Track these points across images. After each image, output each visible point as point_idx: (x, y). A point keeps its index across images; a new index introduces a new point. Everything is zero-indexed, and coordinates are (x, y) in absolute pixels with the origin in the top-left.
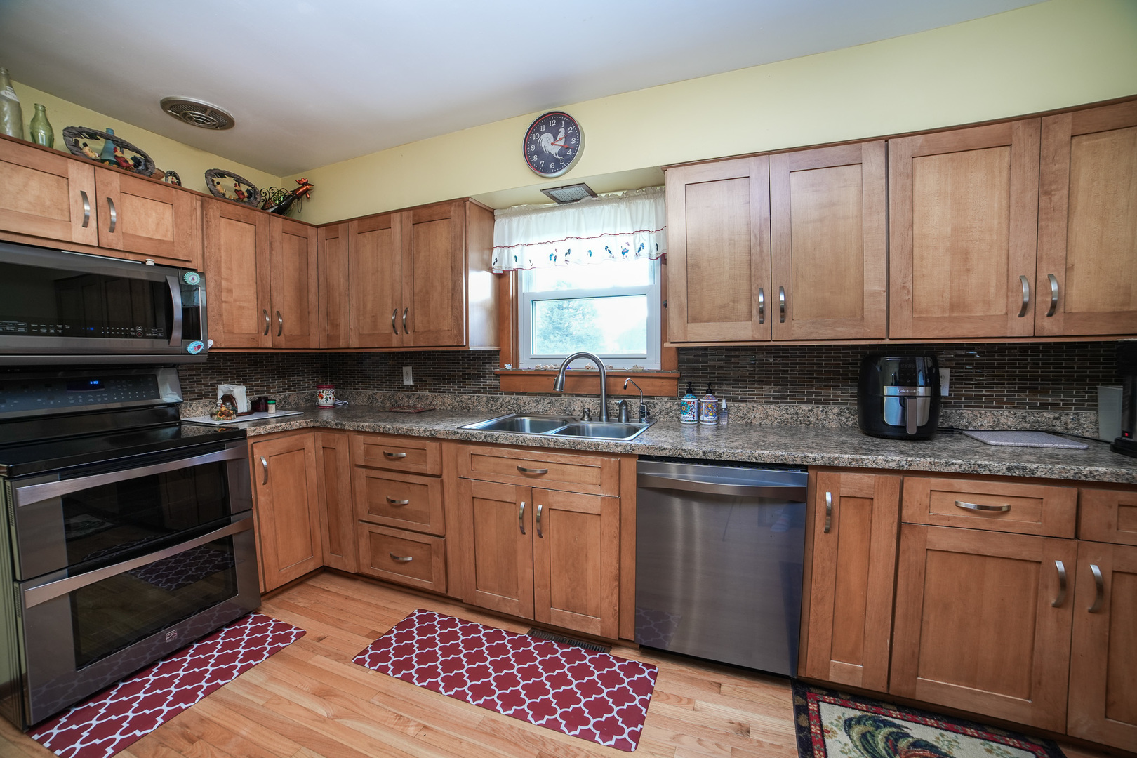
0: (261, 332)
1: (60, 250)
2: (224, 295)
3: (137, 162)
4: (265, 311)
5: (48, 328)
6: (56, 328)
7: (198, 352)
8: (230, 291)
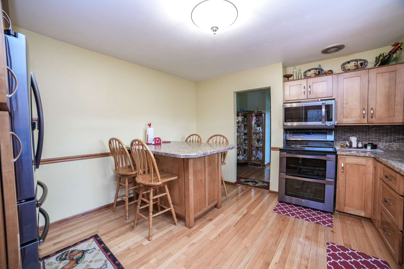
0: (362, 117)
1: (300, 102)
2: (344, 105)
3: (319, 72)
4: (364, 109)
5: (295, 120)
6: (296, 120)
7: (330, 125)
8: (347, 103)
